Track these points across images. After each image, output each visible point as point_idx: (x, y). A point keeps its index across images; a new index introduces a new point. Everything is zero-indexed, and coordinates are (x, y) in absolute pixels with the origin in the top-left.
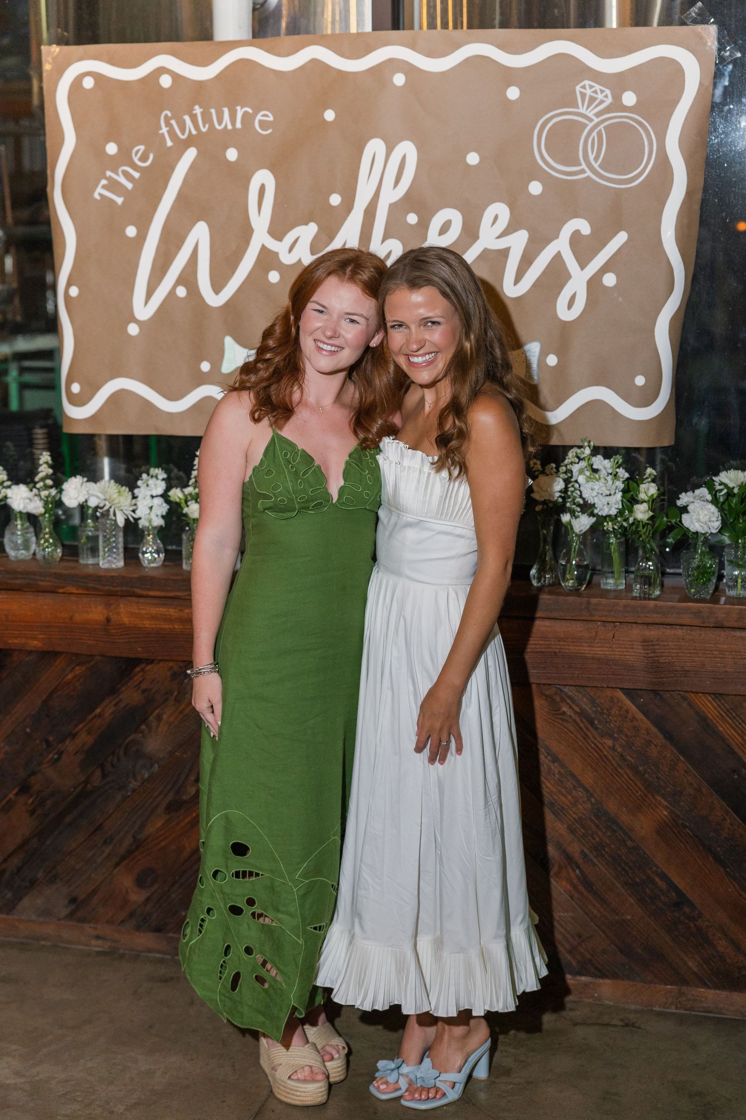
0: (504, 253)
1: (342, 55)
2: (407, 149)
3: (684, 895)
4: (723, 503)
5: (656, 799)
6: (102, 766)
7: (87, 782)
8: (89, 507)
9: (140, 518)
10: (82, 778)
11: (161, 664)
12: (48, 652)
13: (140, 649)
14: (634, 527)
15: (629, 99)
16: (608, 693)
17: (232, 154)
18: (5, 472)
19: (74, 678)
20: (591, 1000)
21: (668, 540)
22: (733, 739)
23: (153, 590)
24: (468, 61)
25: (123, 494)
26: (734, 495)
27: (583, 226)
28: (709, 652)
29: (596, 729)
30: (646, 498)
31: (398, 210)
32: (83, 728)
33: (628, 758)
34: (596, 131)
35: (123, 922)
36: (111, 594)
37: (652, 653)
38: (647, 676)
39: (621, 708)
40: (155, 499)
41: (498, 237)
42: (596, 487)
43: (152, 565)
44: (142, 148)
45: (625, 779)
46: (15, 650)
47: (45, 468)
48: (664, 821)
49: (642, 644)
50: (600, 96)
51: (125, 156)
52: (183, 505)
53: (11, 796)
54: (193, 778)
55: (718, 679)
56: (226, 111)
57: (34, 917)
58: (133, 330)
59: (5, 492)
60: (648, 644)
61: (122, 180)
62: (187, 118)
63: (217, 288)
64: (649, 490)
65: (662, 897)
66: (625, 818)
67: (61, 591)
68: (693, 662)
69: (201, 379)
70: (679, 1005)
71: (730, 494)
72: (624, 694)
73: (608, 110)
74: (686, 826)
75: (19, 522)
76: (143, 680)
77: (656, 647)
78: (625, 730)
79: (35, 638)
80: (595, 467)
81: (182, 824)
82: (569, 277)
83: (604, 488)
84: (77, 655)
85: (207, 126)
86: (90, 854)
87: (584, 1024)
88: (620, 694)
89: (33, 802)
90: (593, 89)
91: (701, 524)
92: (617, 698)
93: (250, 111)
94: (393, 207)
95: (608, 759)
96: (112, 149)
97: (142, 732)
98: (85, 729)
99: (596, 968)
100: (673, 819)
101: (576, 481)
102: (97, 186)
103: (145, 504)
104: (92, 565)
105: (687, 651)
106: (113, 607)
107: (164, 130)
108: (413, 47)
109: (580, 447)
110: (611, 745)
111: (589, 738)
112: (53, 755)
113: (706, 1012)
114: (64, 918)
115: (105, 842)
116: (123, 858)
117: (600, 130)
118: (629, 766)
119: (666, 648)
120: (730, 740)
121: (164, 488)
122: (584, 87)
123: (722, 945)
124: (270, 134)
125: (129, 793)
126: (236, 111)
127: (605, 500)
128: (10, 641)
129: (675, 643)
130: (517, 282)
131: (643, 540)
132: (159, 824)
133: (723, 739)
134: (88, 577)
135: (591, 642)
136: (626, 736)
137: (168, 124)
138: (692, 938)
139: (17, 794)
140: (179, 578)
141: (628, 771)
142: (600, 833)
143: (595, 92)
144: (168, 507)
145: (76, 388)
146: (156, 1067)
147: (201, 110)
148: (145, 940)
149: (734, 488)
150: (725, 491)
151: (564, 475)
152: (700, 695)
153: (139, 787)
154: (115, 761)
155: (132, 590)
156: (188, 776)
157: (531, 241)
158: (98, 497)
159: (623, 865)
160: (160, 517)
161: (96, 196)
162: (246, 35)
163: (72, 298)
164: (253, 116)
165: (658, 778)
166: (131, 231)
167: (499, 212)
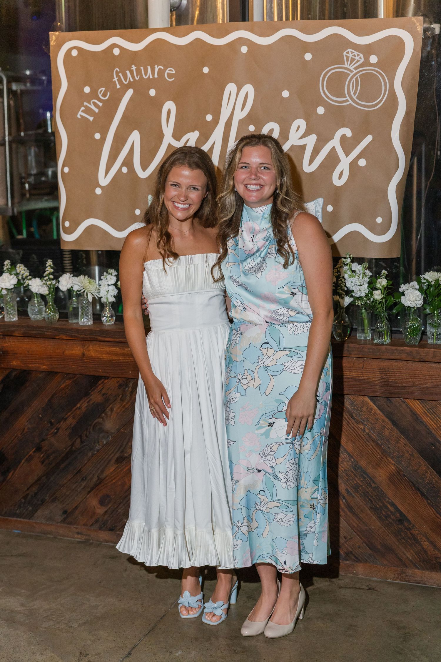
0: (303, 148)
1: (213, 36)
2: (249, 89)
3: (404, 515)
4: (426, 290)
5: (388, 460)
6: (81, 437)
7: (72, 445)
8: (74, 291)
9: (102, 297)
10: (70, 443)
11: (113, 379)
12: (52, 372)
13: (101, 371)
14: (373, 304)
15: (374, 59)
16: (361, 398)
17: (152, 92)
18: (28, 271)
19: (66, 386)
20: (351, 575)
21: (393, 311)
23: (107, 337)
24: (282, 38)
25: (92, 283)
26: (432, 286)
27: (347, 132)
28: (417, 376)
29: (354, 419)
30: (381, 287)
31: (243, 123)
32: (70, 415)
33: (372, 436)
34: (355, 78)
35: (92, 525)
36: (83, 340)
37: (384, 376)
38: (382, 389)
39: (368, 407)
40: (110, 286)
41: (299, 139)
42: (353, 281)
43: (108, 324)
44: (104, 89)
45: (371, 448)
46: (33, 371)
47: (49, 269)
48: (392, 472)
49: (379, 370)
50: (357, 58)
51: (94, 94)
53: (31, 453)
55: (422, 391)
56: (149, 68)
57: (43, 521)
58: (98, 191)
59: (28, 282)
60: (382, 370)
61: (93, 107)
62: (128, 72)
63: (144, 168)
64: (382, 282)
65: (392, 516)
66: (370, 470)
67: (57, 337)
68: (408, 381)
69: (135, 219)
70: (401, 579)
71: (429, 285)
72: (370, 399)
73: (361, 65)
74: (405, 475)
75: (36, 299)
76: (103, 388)
77: (387, 372)
78: (370, 420)
79: (44, 364)
80: (353, 269)
81: (125, 470)
82: (339, 161)
83: (357, 281)
84: (67, 374)
85: (139, 76)
86: (74, 487)
87: (346, 587)
88: (367, 399)
89: (43, 456)
90: (353, 54)
91: (411, 302)
92: (366, 402)
93: (162, 68)
94: (241, 122)
95: (361, 436)
96: (87, 90)
97: (103, 418)
98: (72, 415)
99: (355, 557)
100: (397, 471)
101: (343, 277)
102: (79, 111)
103: (105, 289)
104: (75, 323)
105: (405, 375)
106: (86, 347)
107: (116, 79)
108: (252, 31)
109: (345, 258)
110: (363, 428)
111: (350, 424)
112: (54, 430)
113: (416, 583)
114: (60, 522)
115: (83, 479)
116: (92, 489)
117: (357, 77)
118: (372, 440)
119: (393, 372)
120: (430, 427)
121: (116, 280)
122: (348, 53)
123: (426, 544)
124: (173, 80)
125: (96, 452)
126: (155, 68)
127: (358, 288)
128: (30, 366)
129: (398, 370)
130: (310, 164)
131: (379, 311)
132: (112, 470)
133: (426, 426)
134: (72, 330)
135: (351, 369)
136: (371, 423)
137: (118, 76)
138: (409, 540)
139: (34, 452)
141: (372, 444)
142: (356, 479)
145: (67, 224)
146: (100, 604)
147: (136, 67)
148: (104, 536)
149: (432, 282)
150: (427, 283)
151: (337, 274)
152: (413, 400)
153: (101, 448)
154: (88, 433)
155: (96, 337)
156: (128, 442)
157: (318, 140)
158: (79, 286)
159: (370, 497)
160: (113, 296)
161: (79, 116)
162: (166, 25)
163: (65, 173)
164: (164, 71)
165: (389, 448)
166: (97, 136)
167: (300, 124)
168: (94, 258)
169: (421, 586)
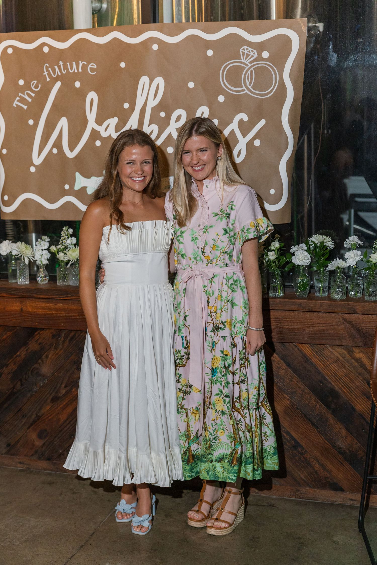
1: (128, 36)
2: (160, 81)
3: (298, 442)
4: (313, 250)
5: (283, 395)
6: (21, 380)
7: (14, 388)
8: (12, 255)
9: (37, 260)
10: (11, 386)
11: (47, 331)
13: (37, 323)
14: (268, 263)
15: (265, 55)
17: (77, 84)
19: (7, 337)
20: (254, 494)
21: (286, 269)
22: (319, 366)
23: (42, 295)
24: (188, 37)
25: (28, 249)
26: (318, 247)
27: (244, 117)
28: (306, 324)
30: (274, 249)
31: (156, 110)
32: (11, 362)
33: (270, 375)
34: (250, 70)
35: (32, 455)
36: (22, 297)
37: (279, 324)
38: (277, 335)
40: (43, 251)
43: (43, 283)
44: (35, 82)
48: (287, 406)
49: (275, 320)
50: (252, 54)
51: (27, 86)
52: (57, 254)
54: (63, 386)
55: (311, 336)
56: (74, 63)
58: (33, 169)
60: (277, 320)
61: (26, 97)
62: (56, 67)
63: (72, 149)
64: (276, 245)
65: (287, 444)
68: (299, 328)
69: (65, 193)
70: (297, 496)
71: (316, 247)
73: (255, 60)
74: (298, 408)
76: (39, 338)
77: (281, 321)
81: (59, 408)
82: (238, 142)
84: (8, 326)
85: (66, 71)
86: (16, 423)
90: (248, 50)
91: (300, 261)
93: (86, 63)
94: (153, 109)
96: (21, 82)
97: (39, 364)
98: (13, 362)
100: (291, 405)
102: (15, 100)
103: (39, 253)
104: (14, 283)
105: (296, 323)
106: (24, 303)
107: (46, 73)
108: (161, 31)
113: (309, 500)
114: (5, 454)
115: (23, 416)
116: (31, 425)
117: (252, 70)
119: (286, 321)
120: (318, 367)
121: (48, 246)
122: (244, 49)
123: (317, 466)
124: (95, 74)
125: (34, 393)
126: (79, 63)
129: (291, 319)
131: (274, 270)
132: (48, 408)
133: (314, 366)
134: (12, 289)
137: (47, 70)
138: (302, 464)
140: (54, 289)
143: (249, 52)
144: (50, 255)
145: (6, 198)
146: (38, 524)
147: (63, 63)
148: (43, 464)
149: (318, 243)
150: (314, 245)
152: (303, 344)
153: (38, 390)
154: (27, 377)
155: (32, 295)
156: (61, 384)
157: (219, 124)
158: (17, 251)
160: (46, 260)
161: (14, 105)
162: (89, 26)
163: (3, 154)
164: (87, 66)
165: (284, 385)
166: (31, 122)
167: (204, 110)
168: (31, 226)
169: (314, 502)
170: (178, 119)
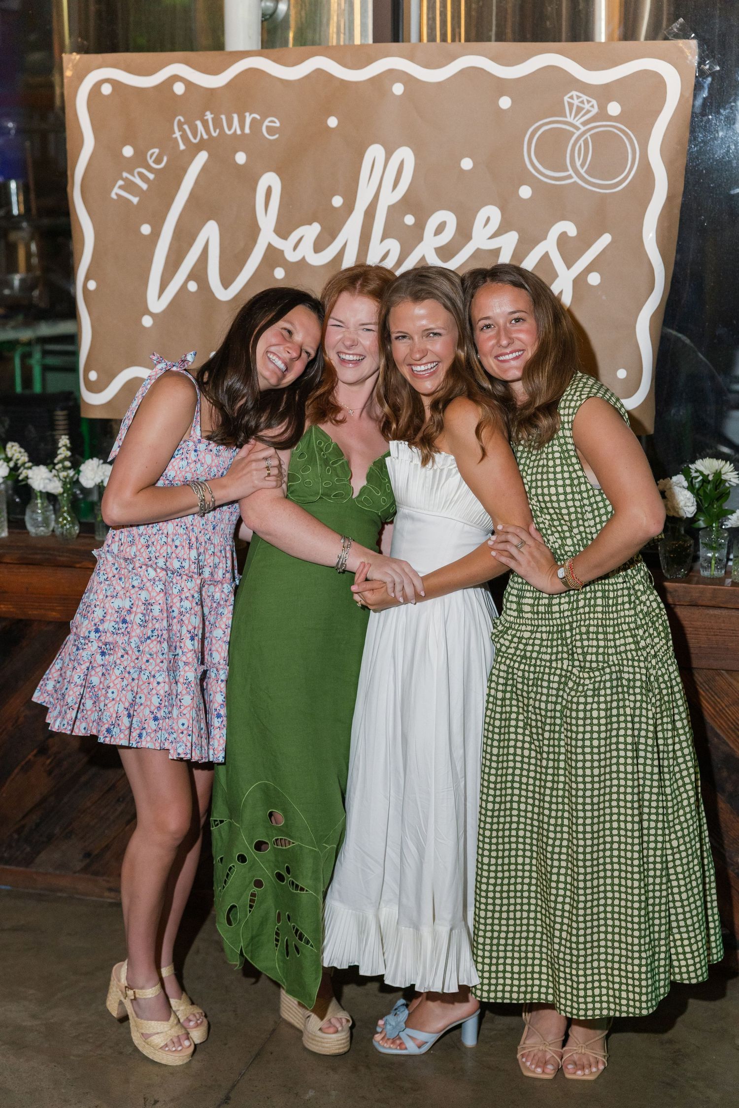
0: (496, 251)
1: (345, 65)
2: (405, 155)
4: (699, 489)
15: (614, 109)
17: (241, 158)
18: (26, 454)
24: (463, 72)
26: (709, 482)
27: (570, 228)
31: (396, 211)
34: (583, 139)
41: (490, 238)
44: (156, 151)
46: (35, 621)
47: (64, 451)
50: (587, 106)
51: (140, 159)
53: (30, 757)
56: (235, 117)
57: (51, 870)
58: (147, 321)
59: (26, 473)
61: (138, 181)
62: (199, 123)
63: (226, 283)
67: (78, 565)
71: (705, 481)
73: (594, 119)
75: (39, 501)
79: (54, 609)
82: (556, 276)
85: (218, 131)
86: (104, 812)
89: (50, 763)
90: (580, 100)
93: (258, 117)
94: (392, 209)
96: (128, 151)
102: (114, 186)
107: (177, 134)
108: (411, 58)
114: (79, 871)
115: (118, 800)
117: (587, 139)
122: (571, 97)
124: (277, 138)
126: (245, 117)
128: (30, 612)
137: (181, 128)
139: (36, 755)
143: (582, 102)
145: (93, 376)
147: (213, 116)
149: (709, 475)
150: (701, 478)
157: (520, 241)
161: (114, 196)
162: (255, 44)
163: (90, 291)
164: (261, 122)
166: (146, 229)
167: (491, 214)
170: (440, 229)
